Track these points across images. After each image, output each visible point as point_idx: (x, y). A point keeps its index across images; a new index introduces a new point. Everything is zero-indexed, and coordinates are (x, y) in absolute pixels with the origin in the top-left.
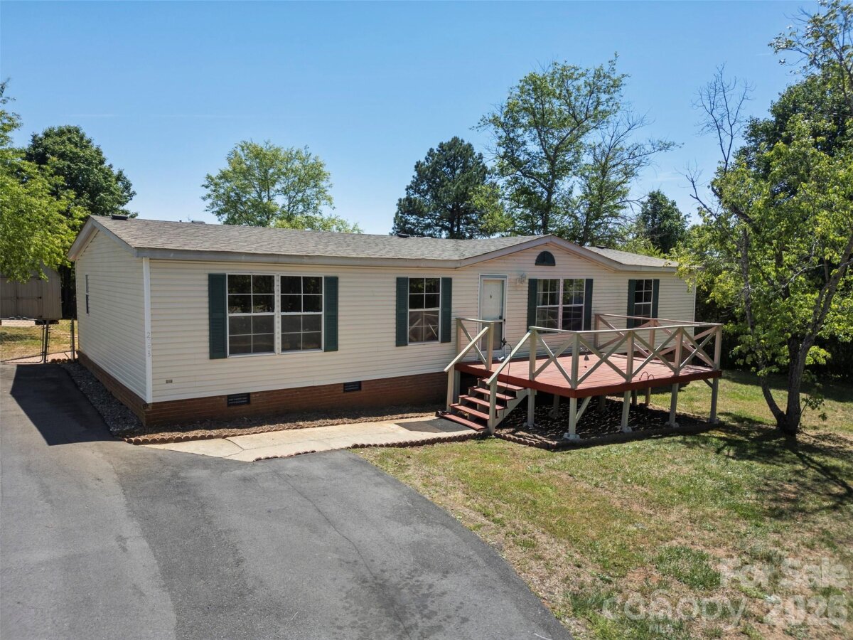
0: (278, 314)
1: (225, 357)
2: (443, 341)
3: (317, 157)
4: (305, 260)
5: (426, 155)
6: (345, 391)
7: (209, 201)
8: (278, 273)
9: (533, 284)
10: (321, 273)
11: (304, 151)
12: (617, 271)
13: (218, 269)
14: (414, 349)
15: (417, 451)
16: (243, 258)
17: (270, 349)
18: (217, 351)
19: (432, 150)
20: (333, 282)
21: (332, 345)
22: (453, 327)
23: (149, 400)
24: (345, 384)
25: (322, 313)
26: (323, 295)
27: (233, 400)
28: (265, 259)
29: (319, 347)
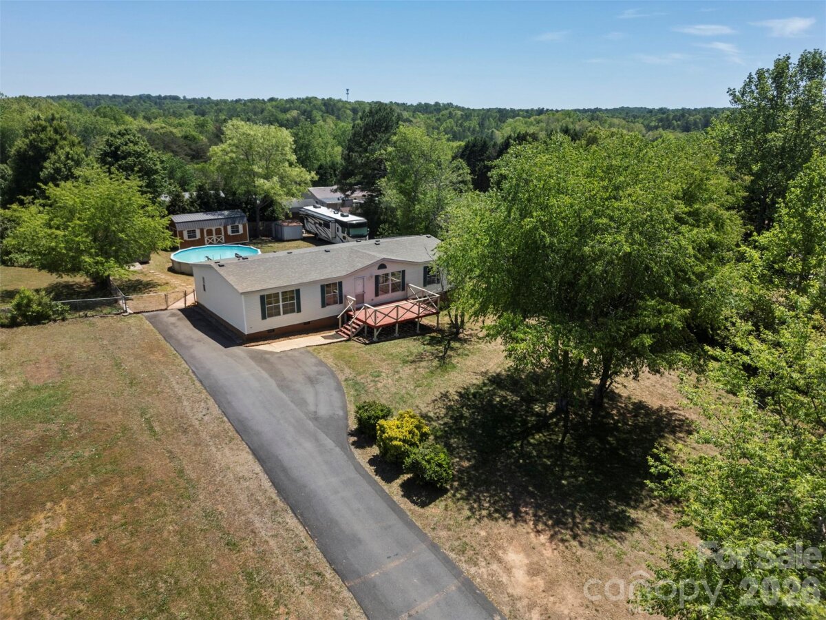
0: (281, 304)
1: (266, 319)
2: (340, 304)
4: (289, 286)
6: (305, 325)
8: (280, 291)
9: (377, 277)
10: (294, 289)
12: (417, 265)
13: (262, 293)
14: (328, 308)
15: (325, 347)
16: (270, 289)
17: (279, 314)
18: (264, 317)
20: (298, 291)
21: (299, 310)
22: (343, 298)
23: (246, 333)
25: (295, 301)
26: (295, 295)
27: (270, 331)
28: (276, 288)
29: (295, 312)
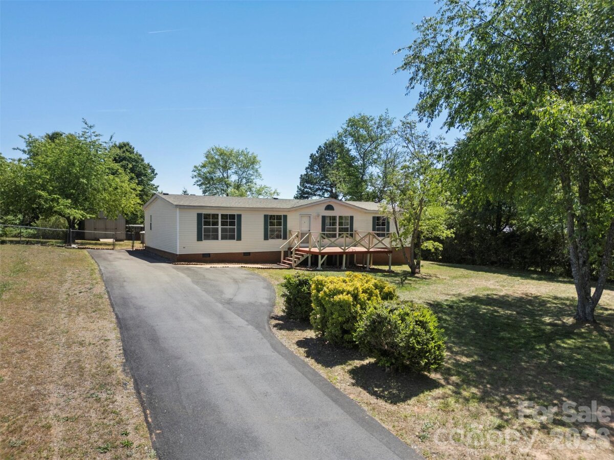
0: (220, 227)
1: (202, 240)
2: (284, 239)
3: (253, 153)
4: (229, 208)
5: (317, 149)
6: (244, 255)
7: (195, 180)
8: (220, 213)
9: (324, 218)
10: (236, 213)
11: (245, 151)
12: (366, 213)
13: (200, 211)
14: (271, 241)
16: (208, 208)
17: (217, 239)
18: (199, 238)
19: (320, 147)
20: (239, 216)
21: (239, 238)
22: (288, 233)
23: (178, 253)
24: (244, 253)
25: (236, 227)
26: (236, 220)
27: (204, 255)
28: (215, 208)
29: (234, 239)
